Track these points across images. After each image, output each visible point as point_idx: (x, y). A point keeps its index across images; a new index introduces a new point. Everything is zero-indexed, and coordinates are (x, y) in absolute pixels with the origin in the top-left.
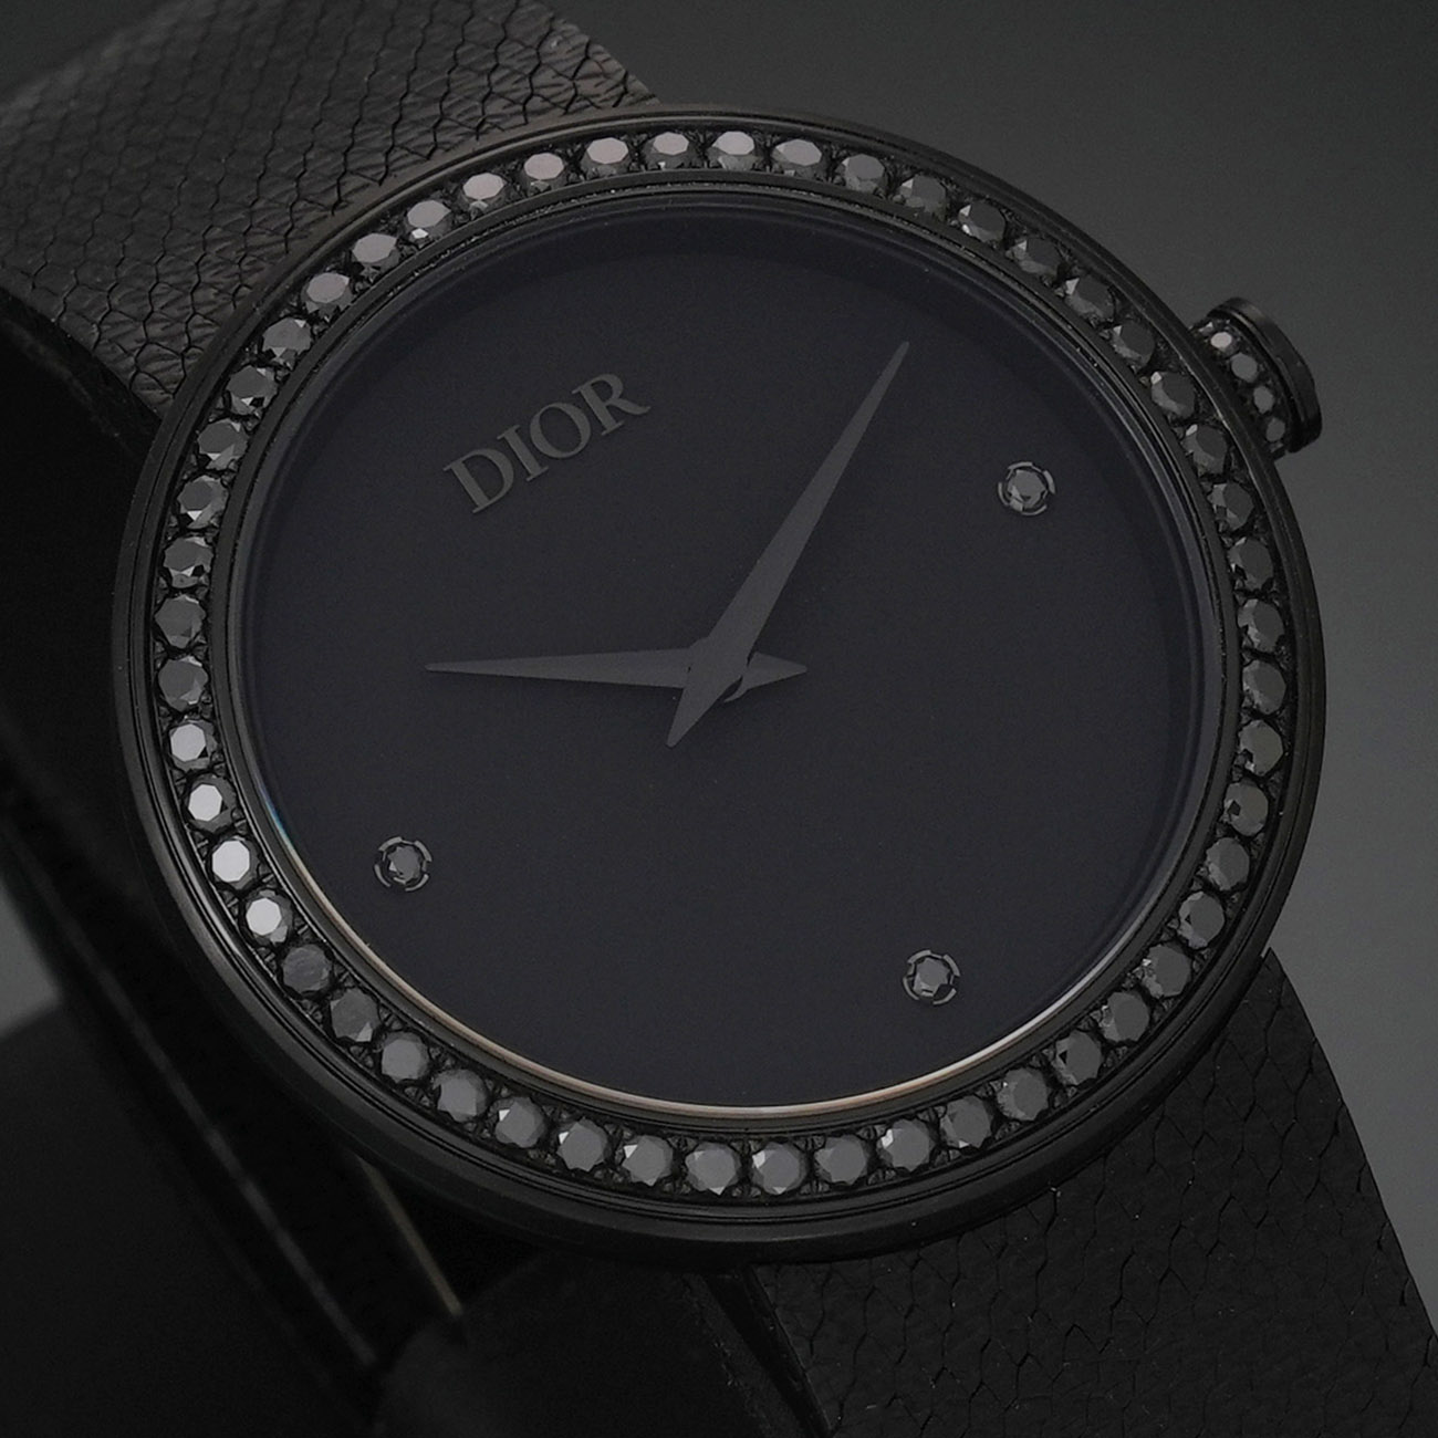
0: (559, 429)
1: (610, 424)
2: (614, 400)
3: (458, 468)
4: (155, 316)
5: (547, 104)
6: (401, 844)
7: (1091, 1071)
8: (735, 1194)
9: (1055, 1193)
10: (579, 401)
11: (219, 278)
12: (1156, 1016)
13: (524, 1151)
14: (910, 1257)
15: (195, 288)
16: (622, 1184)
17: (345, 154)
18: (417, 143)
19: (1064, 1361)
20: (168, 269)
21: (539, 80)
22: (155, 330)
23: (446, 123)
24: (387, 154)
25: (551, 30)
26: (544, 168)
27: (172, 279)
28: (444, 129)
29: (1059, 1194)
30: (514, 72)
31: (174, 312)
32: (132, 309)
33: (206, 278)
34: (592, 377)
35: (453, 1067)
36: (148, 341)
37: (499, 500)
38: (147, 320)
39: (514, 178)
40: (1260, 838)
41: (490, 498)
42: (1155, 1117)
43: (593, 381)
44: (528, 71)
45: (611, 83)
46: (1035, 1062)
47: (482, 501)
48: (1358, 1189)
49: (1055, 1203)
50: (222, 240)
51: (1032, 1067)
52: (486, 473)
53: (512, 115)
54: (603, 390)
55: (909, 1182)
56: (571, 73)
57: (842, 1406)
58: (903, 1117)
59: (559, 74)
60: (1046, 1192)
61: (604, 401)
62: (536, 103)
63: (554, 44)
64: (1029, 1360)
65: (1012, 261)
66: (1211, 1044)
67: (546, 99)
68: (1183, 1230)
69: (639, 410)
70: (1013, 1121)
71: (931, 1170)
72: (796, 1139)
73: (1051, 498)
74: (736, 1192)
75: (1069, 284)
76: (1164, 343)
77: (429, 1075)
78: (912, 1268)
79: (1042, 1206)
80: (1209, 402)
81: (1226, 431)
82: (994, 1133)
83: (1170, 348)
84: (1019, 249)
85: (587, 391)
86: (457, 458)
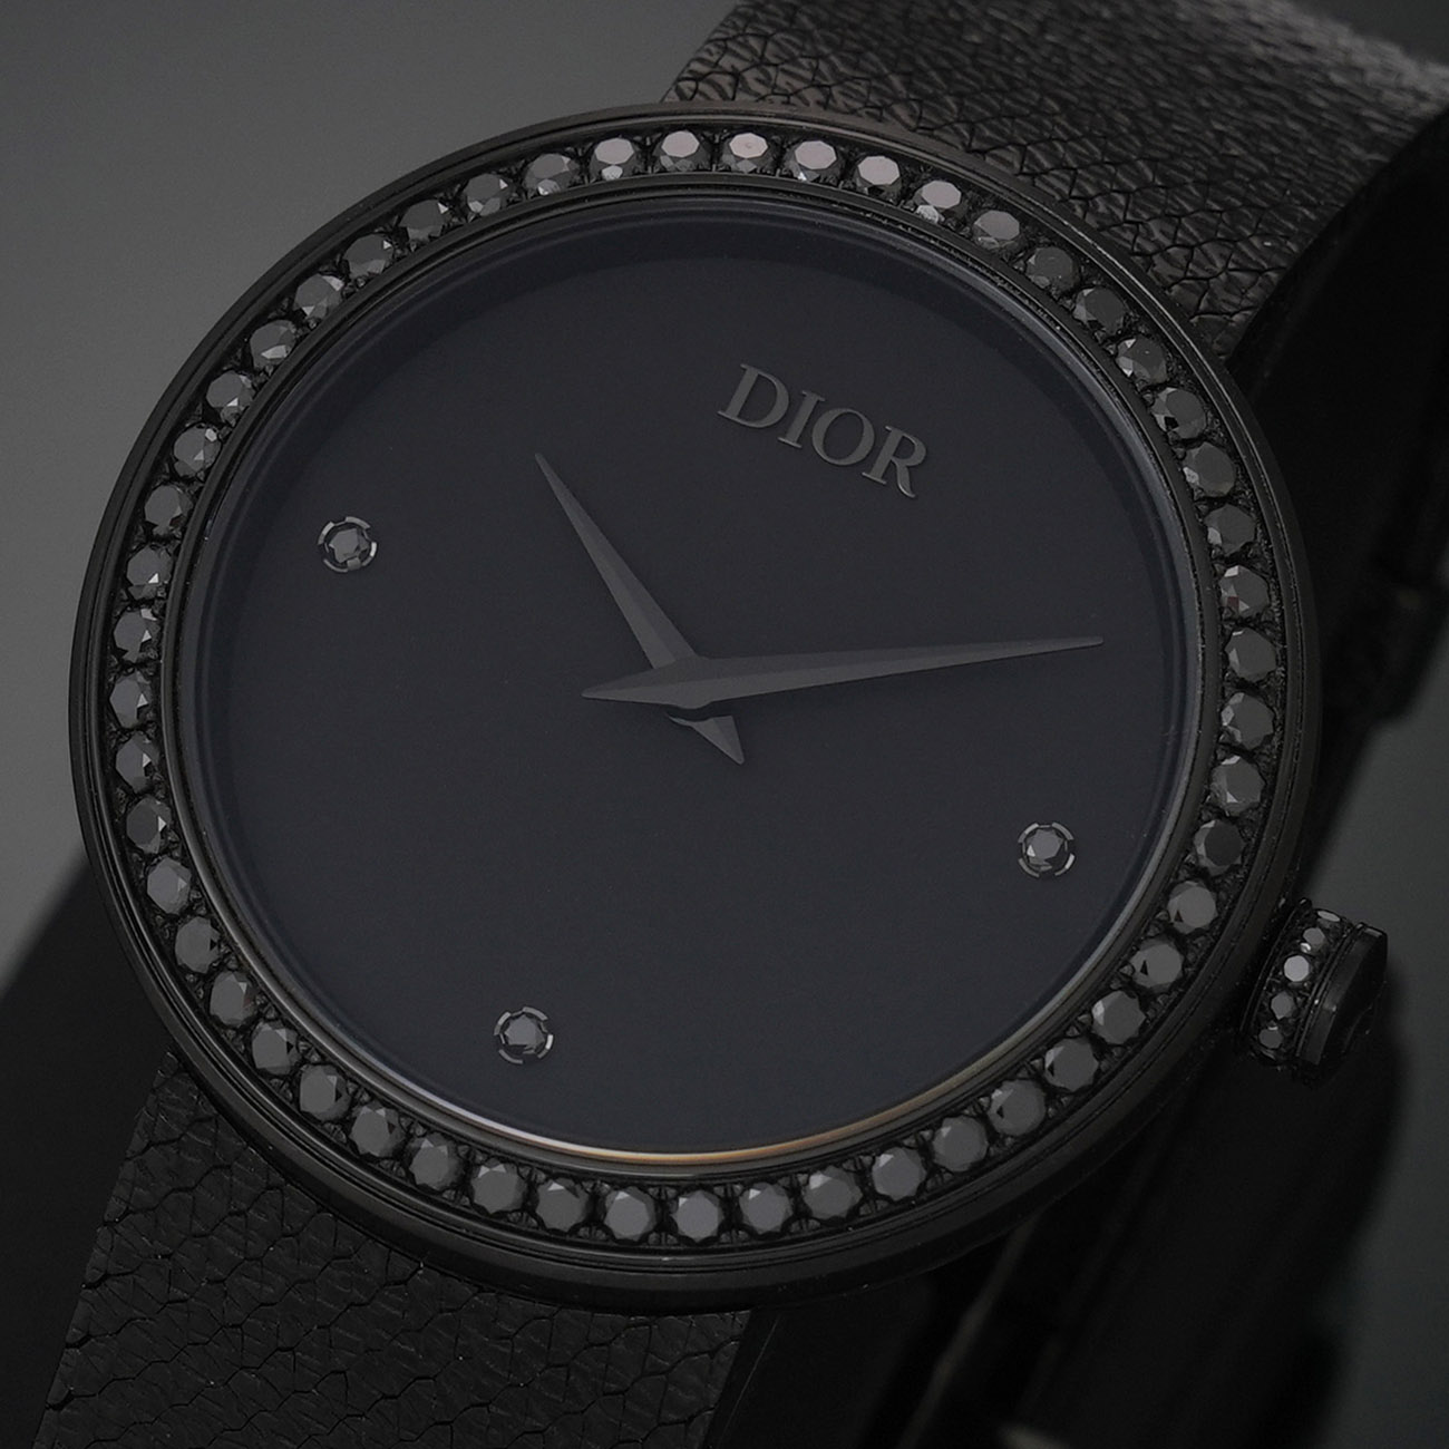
0: (844, 434)
1: (875, 473)
2: (901, 464)
3: (751, 375)
7: (495, 1205)
8: (188, 978)
9: (421, 1269)
10: (881, 439)
12: (583, 1232)
14: (277, 1178)
16: (141, 876)
19: (315, 1387)
20: (836, 61)
29: (420, 1272)
32: (771, 51)
35: (149, 677)
36: (737, 74)
37: (744, 426)
38: (762, 64)
40: (813, 1223)
41: (739, 416)
43: (906, 435)
45: (1235, 298)
47: (732, 413)
49: (412, 1275)
51: (456, 1149)
52: (759, 399)
54: (904, 449)
56: (1230, 265)
57: (127, 1213)
60: (416, 1261)
61: (894, 455)
65: (1224, 697)
66: (636, 1312)
68: (485, 1409)
70: (406, 1169)
71: (318, 1128)
72: (262, 993)
73: (1047, 876)
74: (190, 978)
75: (1236, 759)
76: (1247, 876)
77: (133, 665)
78: (270, 1188)
79: (402, 1265)
80: (1213, 945)
81: (1194, 977)
82: (383, 1159)
83: (1243, 885)
84: (1238, 698)
85: (895, 437)
86: (759, 368)
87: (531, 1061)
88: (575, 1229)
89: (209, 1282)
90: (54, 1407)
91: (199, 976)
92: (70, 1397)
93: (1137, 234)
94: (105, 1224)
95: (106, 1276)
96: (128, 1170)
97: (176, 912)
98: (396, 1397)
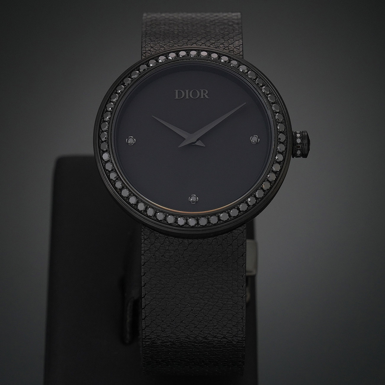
0: (195, 94)
1: (202, 97)
2: (205, 94)
3: (177, 91)
4: (154, 48)
5: (228, 49)
6: (132, 138)
7: (204, 224)
10: (200, 92)
11: (166, 47)
12: (219, 222)
13: (117, 189)
15: (162, 47)
16: (128, 201)
17: (198, 41)
18: (207, 45)
19: (183, 265)
20: (161, 43)
21: (230, 46)
22: (152, 49)
23: (214, 44)
24: (202, 44)
25: (239, 40)
26: (214, 56)
27: (161, 44)
28: (213, 45)
30: (229, 43)
31: (156, 48)
32: (152, 45)
33: (164, 47)
34: (204, 89)
35: (115, 171)
36: (150, 50)
37: (180, 99)
38: (152, 47)
39: (209, 55)
41: (178, 98)
42: (215, 238)
44: (230, 44)
45: (238, 51)
46: (196, 218)
47: (177, 97)
48: (243, 266)
49: (192, 242)
50: (172, 43)
52: (180, 94)
53: (222, 48)
54: (204, 92)
55: (168, 225)
56: (235, 47)
57: (145, 252)
58: (172, 215)
59: (233, 46)
62: (227, 48)
63: (237, 42)
64: (178, 262)
65: (271, 106)
66: (229, 232)
67: (228, 48)
69: (208, 98)
70: (188, 225)
71: (172, 225)
72: (155, 209)
73: (257, 143)
74: (143, 212)
75: (277, 114)
76: (287, 130)
77: (111, 171)
78: (166, 238)
79: (190, 241)
80: (287, 142)
81: (287, 147)
82: (184, 225)
83: (287, 131)
84: (274, 105)
85: (202, 91)
86: (177, 90)
87: (196, 202)
88: (217, 222)
89: (161, 256)
90: (143, 286)
91: (144, 211)
92: (145, 284)
93: (219, 48)
94: (142, 255)
95: (145, 263)
96: (143, 245)
97: (136, 203)
98: (196, 261)
